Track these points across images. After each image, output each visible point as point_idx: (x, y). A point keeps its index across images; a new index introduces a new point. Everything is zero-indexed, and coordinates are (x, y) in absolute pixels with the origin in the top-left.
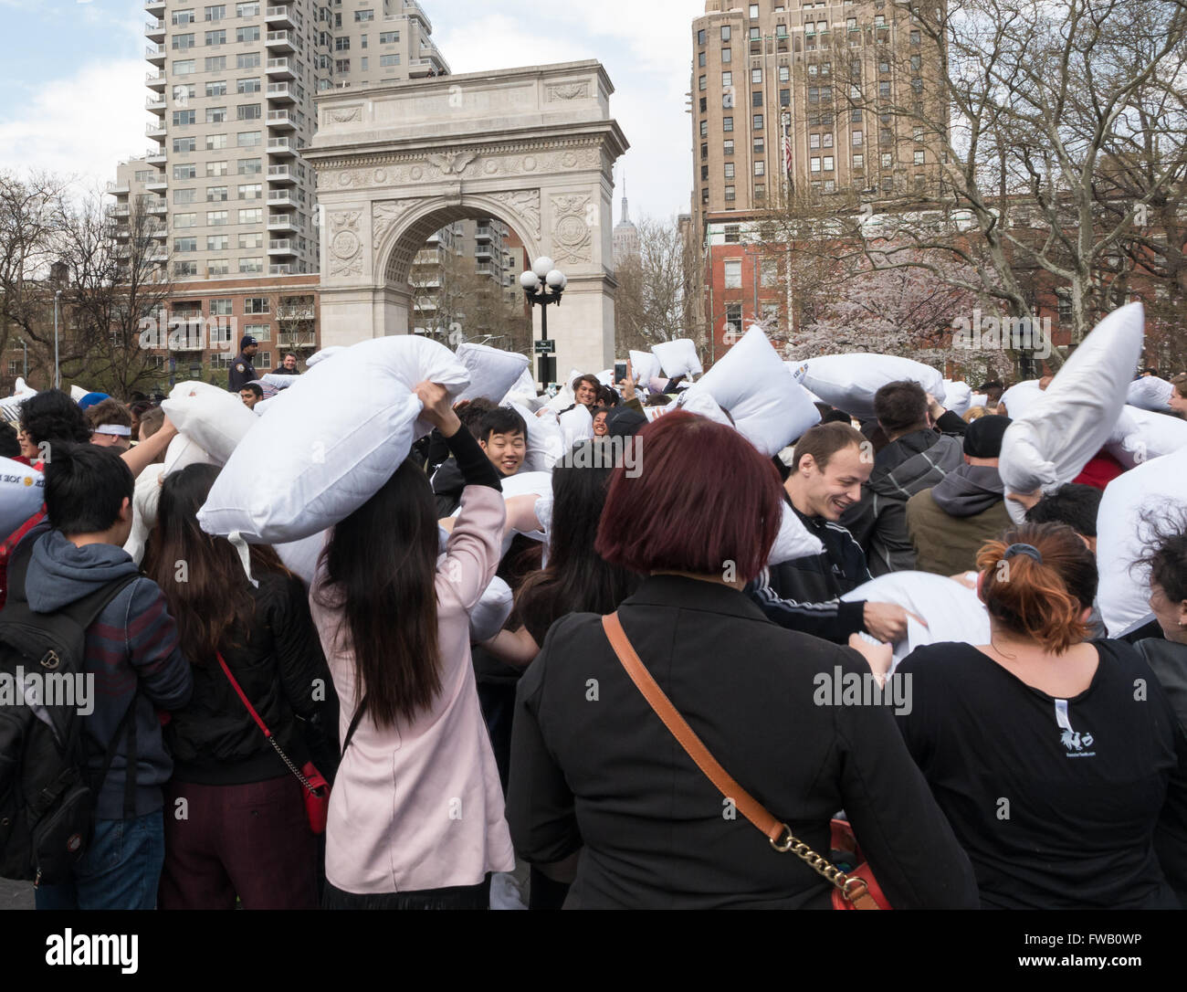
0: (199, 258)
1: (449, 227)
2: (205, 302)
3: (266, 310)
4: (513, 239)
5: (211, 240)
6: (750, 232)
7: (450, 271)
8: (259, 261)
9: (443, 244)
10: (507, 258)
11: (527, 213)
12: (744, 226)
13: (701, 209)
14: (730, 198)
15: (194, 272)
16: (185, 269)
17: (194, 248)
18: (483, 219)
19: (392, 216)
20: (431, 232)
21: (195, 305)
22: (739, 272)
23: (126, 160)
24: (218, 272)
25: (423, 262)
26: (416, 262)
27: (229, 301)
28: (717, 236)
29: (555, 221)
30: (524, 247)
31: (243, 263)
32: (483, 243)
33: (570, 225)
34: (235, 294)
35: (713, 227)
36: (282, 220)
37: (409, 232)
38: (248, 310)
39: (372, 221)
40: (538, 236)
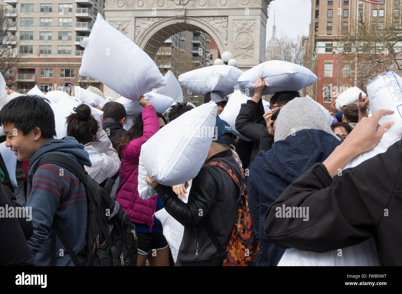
0: (35, 44)
1: (177, 35)
2: (37, 70)
3: (73, 76)
4: (213, 45)
5: (42, 34)
6: (338, 48)
7: (177, 60)
8: (69, 48)
9: (174, 45)
10: (209, 55)
11: (221, 29)
12: (335, 44)
13: (314, 33)
14: (329, 28)
15: (31, 52)
16: (25, 50)
17: (32, 38)
18: (196, 32)
19: (146, 26)
20: (167, 37)
21: (32, 71)
22: (332, 69)
24: (45, 53)
25: (162, 54)
26: (158, 54)
27: (51, 70)
28: (321, 49)
29: (236, 34)
30: (218, 49)
31: (60, 48)
32: (196, 46)
33: (243, 37)
34: (55, 66)
35: (320, 44)
36: (84, 25)
37: (155, 36)
38: (62, 75)
39: (135, 29)
40: (226, 42)
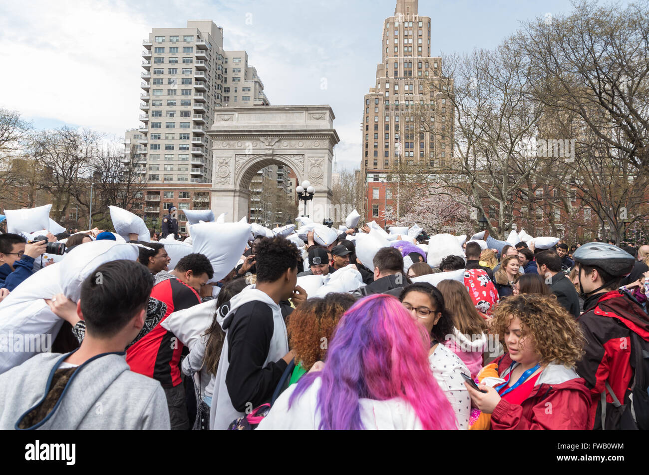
0: (161, 174)
1: (267, 168)
2: (162, 193)
3: (188, 197)
4: (293, 174)
5: (166, 166)
6: (382, 178)
7: (266, 185)
8: (187, 177)
9: (264, 175)
10: (289, 182)
11: (299, 164)
12: (380, 175)
13: (365, 168)
14: (375, 164)
15: (158, 179)
16: (154, 177)
17: (158, 169)
18: (280, 165)
19: (244, 161)
20: (259, 169)
21: (158, 193)
22: (378, 193)
23: (130, 129)
24: (168, 180)
25: (256, 181)
26: (253, 181)
27: (172, 192)
28: (370, 179)
29: (310, 168)
30: (297, 179)
31: (179, 177)
32: (280, 175)
33: (315, 170)
34: (175, 190)
35: (369, 175)
36: (197, 160)
37: (250, 168)
38: (180, 197)
39: (235, 163)
40: (302, 173)
